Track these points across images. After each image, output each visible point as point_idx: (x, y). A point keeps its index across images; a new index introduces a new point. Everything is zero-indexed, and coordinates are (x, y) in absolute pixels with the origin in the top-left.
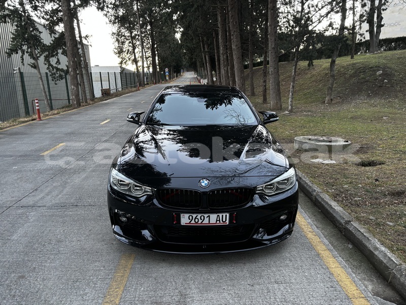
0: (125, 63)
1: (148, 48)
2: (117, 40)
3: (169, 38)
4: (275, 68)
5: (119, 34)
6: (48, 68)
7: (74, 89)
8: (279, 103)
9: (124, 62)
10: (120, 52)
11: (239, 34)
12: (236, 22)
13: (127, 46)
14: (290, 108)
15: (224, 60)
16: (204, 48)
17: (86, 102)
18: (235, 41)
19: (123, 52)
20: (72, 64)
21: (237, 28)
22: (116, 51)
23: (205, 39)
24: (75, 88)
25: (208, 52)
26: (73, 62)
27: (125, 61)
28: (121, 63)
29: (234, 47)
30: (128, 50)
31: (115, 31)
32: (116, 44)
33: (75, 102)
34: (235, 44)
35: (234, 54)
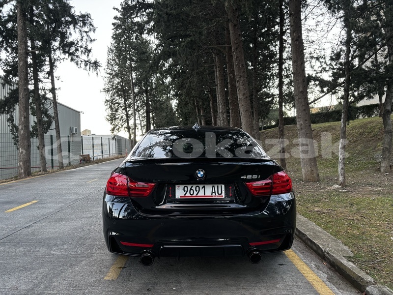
0: (118, 130)
1: (144, 117)
2: (111, 107)
3: (164, 106)
4: (306, 120)
5: (112, 102)
6: (12, 130)
7: (22, 152)
8: (315, 171)
9: (116, 129)
10: (113, 118)
11: (246, 80)
12: (242, 65)
13: (121, 113)
14: (341, 179)
15: (223, 120)
16: (199, 113)
17: (45, 170)
18: (241, 89)
19: (115, 119)
20: (23, 120)
21: (244, 72)
22: (108, 117)
23: (200, 103)
24: (24, 152)
25: (203, 116)
26: (25, 118)
27: (118, 127)
28: (113, 130)
29: (240, 96)
30: (122, 117)
31: (108, 98)
32: (109, 111)
33: (22, 171)
34: (242, 93)
35: (240, 105)
